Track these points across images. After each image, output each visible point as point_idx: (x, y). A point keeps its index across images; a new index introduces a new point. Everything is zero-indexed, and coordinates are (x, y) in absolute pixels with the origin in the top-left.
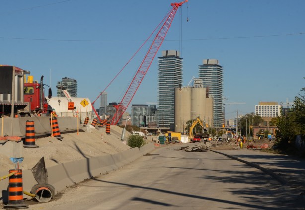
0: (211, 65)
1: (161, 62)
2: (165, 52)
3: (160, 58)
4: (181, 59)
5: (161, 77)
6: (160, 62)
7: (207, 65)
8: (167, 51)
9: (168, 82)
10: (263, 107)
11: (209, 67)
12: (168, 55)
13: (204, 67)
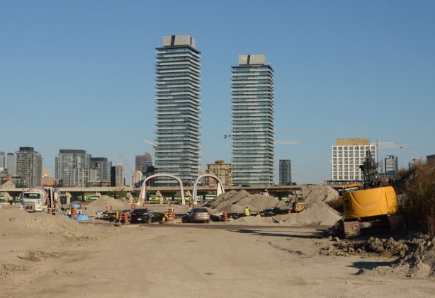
0: (256, 66)
1: (160, 57)
2: (170, 39)
3: (159, 49)
4: (197, 52)
5: (160, 87)
6: (158, 58)
7: (247, 66)
8: (173, 38)
9: (176, 98)
10: (346, 148)
11: (251, 70)
12: (176, 44)
13: (242, 70)
